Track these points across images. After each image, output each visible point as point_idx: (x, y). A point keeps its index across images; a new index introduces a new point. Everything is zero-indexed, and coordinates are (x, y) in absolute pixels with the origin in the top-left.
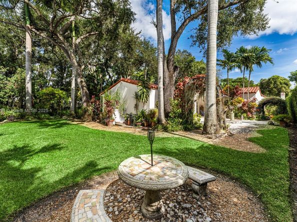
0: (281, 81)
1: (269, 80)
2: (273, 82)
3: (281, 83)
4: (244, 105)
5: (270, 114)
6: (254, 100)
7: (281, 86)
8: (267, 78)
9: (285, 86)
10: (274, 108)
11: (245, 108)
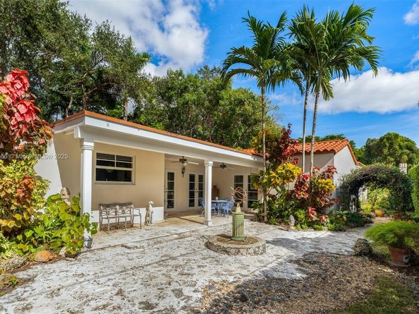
0: (402, 143)
1: (381, 139)
2: (388, 145)
3: (401, 148)
4: (300, 185)
5: (375, 206)
6: (329, 171)
7: (400, 152)
8: (378, 138)
9: (408, 151)
10: (383, 194)
11: (303, 195)
